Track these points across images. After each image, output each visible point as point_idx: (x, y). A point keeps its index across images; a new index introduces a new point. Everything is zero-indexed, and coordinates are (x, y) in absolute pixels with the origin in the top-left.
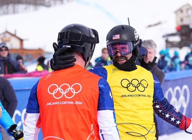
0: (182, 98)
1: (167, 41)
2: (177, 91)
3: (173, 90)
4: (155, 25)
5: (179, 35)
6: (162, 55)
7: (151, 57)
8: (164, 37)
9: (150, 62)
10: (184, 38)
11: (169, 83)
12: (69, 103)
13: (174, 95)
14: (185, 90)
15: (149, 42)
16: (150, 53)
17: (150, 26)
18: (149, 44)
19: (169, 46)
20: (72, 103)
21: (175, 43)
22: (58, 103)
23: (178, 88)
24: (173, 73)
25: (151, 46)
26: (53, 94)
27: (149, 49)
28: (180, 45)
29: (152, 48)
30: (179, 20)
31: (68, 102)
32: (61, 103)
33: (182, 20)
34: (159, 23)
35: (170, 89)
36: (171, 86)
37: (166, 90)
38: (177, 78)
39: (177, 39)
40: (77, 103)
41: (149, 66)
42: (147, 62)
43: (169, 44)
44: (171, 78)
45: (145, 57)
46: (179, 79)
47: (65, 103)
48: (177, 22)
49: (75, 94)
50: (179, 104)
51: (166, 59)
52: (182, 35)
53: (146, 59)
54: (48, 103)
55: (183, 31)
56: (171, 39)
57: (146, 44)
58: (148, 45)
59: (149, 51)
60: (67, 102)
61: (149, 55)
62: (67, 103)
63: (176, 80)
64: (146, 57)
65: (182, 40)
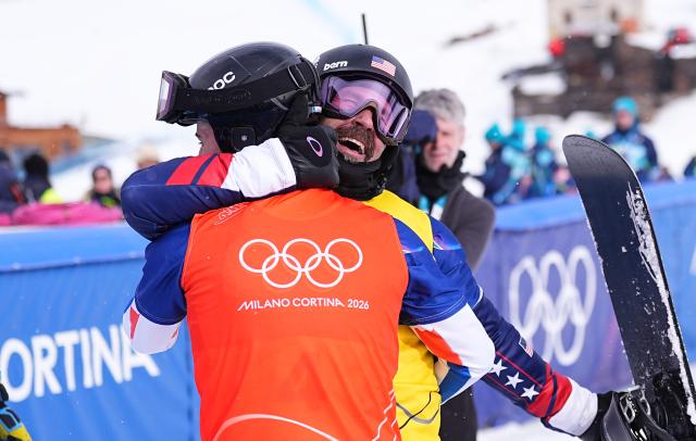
0: (569, 291)
1: (517, 94)
2: (553, 268)
3: (538, 265)
4: (475, 36)
5: (557, 70)
6: (496, 142)
7: (449, 148)
8: (505, 77)
9: (444, 167)
10: (577, 81)
11: (524, 242)
12: (327, 302)
13: (540, 281)
14: (580, 264)
15: (443, 97)
16: (445, 134)
17: (456, 40)
18: (442, 103)
19: (524, 108)
20: (337, 302)
21: (545, 101)
22: (285, 303)
23: (553, 257)
24: (536, 205)
25: (448, 109)
26: (264, 271)
27: (443, 119)
28: (563, 107)
29: (453, 114)
30: (558, 19)
31: (322, 301)
32: (297, 302)
33: (568, 18)
34: (488, 31)
35: (528, 263)
36: (530, 253)
37: (513, 264)
38: (552, 221)
39: (551, 85)
40: (353, 303)
41: (441, 182)
42: (435, 167)
43: (525, 103)
44: (530, 224)
45: (428, 146)
46: (557, 227)
47: (312, 302)
48: (551, 27)
49: (345, 274)
50: (557, 315)
51: (509, 155)
52: (568, 71)
53: (433, 156)
54: (245, 303)
55: (573, 58)
56: (533, 85)
57: (432, 101)
58: (439, 106)
59: (442, 125)
60: (320, 299)
61: (442, 141)
62: (317, 302)
63: (547, 229)
64: (434, 147)
65: (570, 90)
